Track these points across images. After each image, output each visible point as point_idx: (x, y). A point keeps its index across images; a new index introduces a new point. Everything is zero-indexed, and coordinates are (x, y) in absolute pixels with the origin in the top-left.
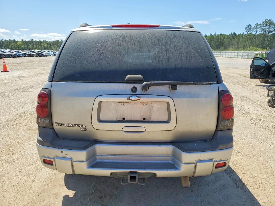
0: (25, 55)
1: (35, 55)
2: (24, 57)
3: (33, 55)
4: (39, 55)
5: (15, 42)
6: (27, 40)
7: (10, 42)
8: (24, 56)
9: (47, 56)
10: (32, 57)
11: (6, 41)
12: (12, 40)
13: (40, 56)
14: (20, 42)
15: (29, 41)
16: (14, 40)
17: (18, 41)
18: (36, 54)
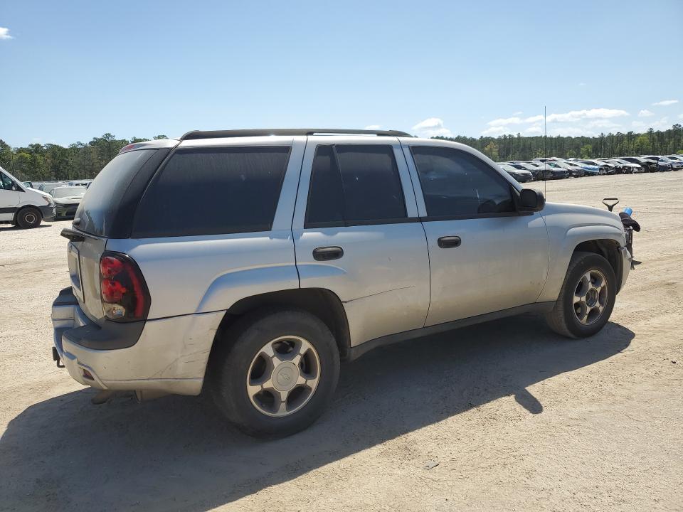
0: (607, 170)
1: (637, 168)
2: (604, 174)
3: (630, 168)
4: (648, 168)
5: (631, 136)
6: (663, 130)
7: (620, 138)
8: (605, 172)
9: (676, 170)
10: (626, 173)
11: (611, 137)
12: (626, 133)
13: (653, 170)
14: (644, 135)
15: (669, 131)
16: (630, 133)
17: (638, 135)
18: (639, 166)
